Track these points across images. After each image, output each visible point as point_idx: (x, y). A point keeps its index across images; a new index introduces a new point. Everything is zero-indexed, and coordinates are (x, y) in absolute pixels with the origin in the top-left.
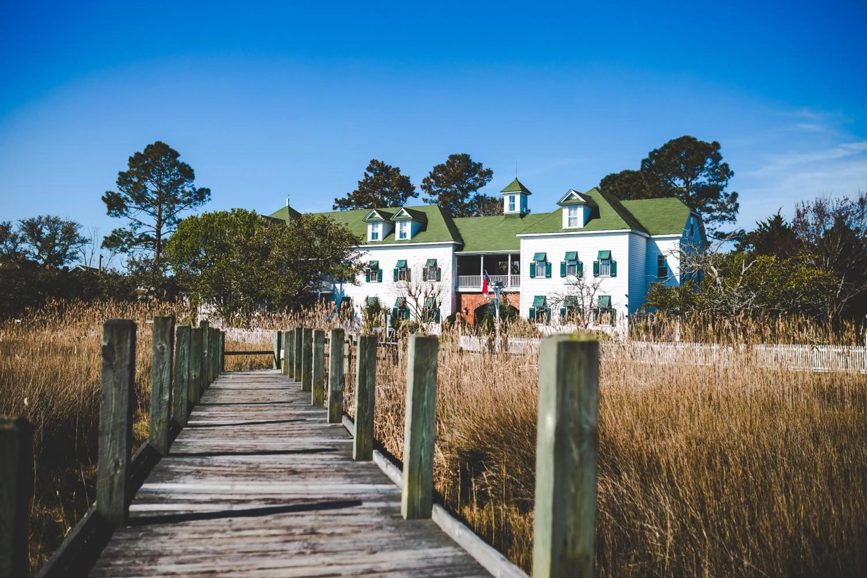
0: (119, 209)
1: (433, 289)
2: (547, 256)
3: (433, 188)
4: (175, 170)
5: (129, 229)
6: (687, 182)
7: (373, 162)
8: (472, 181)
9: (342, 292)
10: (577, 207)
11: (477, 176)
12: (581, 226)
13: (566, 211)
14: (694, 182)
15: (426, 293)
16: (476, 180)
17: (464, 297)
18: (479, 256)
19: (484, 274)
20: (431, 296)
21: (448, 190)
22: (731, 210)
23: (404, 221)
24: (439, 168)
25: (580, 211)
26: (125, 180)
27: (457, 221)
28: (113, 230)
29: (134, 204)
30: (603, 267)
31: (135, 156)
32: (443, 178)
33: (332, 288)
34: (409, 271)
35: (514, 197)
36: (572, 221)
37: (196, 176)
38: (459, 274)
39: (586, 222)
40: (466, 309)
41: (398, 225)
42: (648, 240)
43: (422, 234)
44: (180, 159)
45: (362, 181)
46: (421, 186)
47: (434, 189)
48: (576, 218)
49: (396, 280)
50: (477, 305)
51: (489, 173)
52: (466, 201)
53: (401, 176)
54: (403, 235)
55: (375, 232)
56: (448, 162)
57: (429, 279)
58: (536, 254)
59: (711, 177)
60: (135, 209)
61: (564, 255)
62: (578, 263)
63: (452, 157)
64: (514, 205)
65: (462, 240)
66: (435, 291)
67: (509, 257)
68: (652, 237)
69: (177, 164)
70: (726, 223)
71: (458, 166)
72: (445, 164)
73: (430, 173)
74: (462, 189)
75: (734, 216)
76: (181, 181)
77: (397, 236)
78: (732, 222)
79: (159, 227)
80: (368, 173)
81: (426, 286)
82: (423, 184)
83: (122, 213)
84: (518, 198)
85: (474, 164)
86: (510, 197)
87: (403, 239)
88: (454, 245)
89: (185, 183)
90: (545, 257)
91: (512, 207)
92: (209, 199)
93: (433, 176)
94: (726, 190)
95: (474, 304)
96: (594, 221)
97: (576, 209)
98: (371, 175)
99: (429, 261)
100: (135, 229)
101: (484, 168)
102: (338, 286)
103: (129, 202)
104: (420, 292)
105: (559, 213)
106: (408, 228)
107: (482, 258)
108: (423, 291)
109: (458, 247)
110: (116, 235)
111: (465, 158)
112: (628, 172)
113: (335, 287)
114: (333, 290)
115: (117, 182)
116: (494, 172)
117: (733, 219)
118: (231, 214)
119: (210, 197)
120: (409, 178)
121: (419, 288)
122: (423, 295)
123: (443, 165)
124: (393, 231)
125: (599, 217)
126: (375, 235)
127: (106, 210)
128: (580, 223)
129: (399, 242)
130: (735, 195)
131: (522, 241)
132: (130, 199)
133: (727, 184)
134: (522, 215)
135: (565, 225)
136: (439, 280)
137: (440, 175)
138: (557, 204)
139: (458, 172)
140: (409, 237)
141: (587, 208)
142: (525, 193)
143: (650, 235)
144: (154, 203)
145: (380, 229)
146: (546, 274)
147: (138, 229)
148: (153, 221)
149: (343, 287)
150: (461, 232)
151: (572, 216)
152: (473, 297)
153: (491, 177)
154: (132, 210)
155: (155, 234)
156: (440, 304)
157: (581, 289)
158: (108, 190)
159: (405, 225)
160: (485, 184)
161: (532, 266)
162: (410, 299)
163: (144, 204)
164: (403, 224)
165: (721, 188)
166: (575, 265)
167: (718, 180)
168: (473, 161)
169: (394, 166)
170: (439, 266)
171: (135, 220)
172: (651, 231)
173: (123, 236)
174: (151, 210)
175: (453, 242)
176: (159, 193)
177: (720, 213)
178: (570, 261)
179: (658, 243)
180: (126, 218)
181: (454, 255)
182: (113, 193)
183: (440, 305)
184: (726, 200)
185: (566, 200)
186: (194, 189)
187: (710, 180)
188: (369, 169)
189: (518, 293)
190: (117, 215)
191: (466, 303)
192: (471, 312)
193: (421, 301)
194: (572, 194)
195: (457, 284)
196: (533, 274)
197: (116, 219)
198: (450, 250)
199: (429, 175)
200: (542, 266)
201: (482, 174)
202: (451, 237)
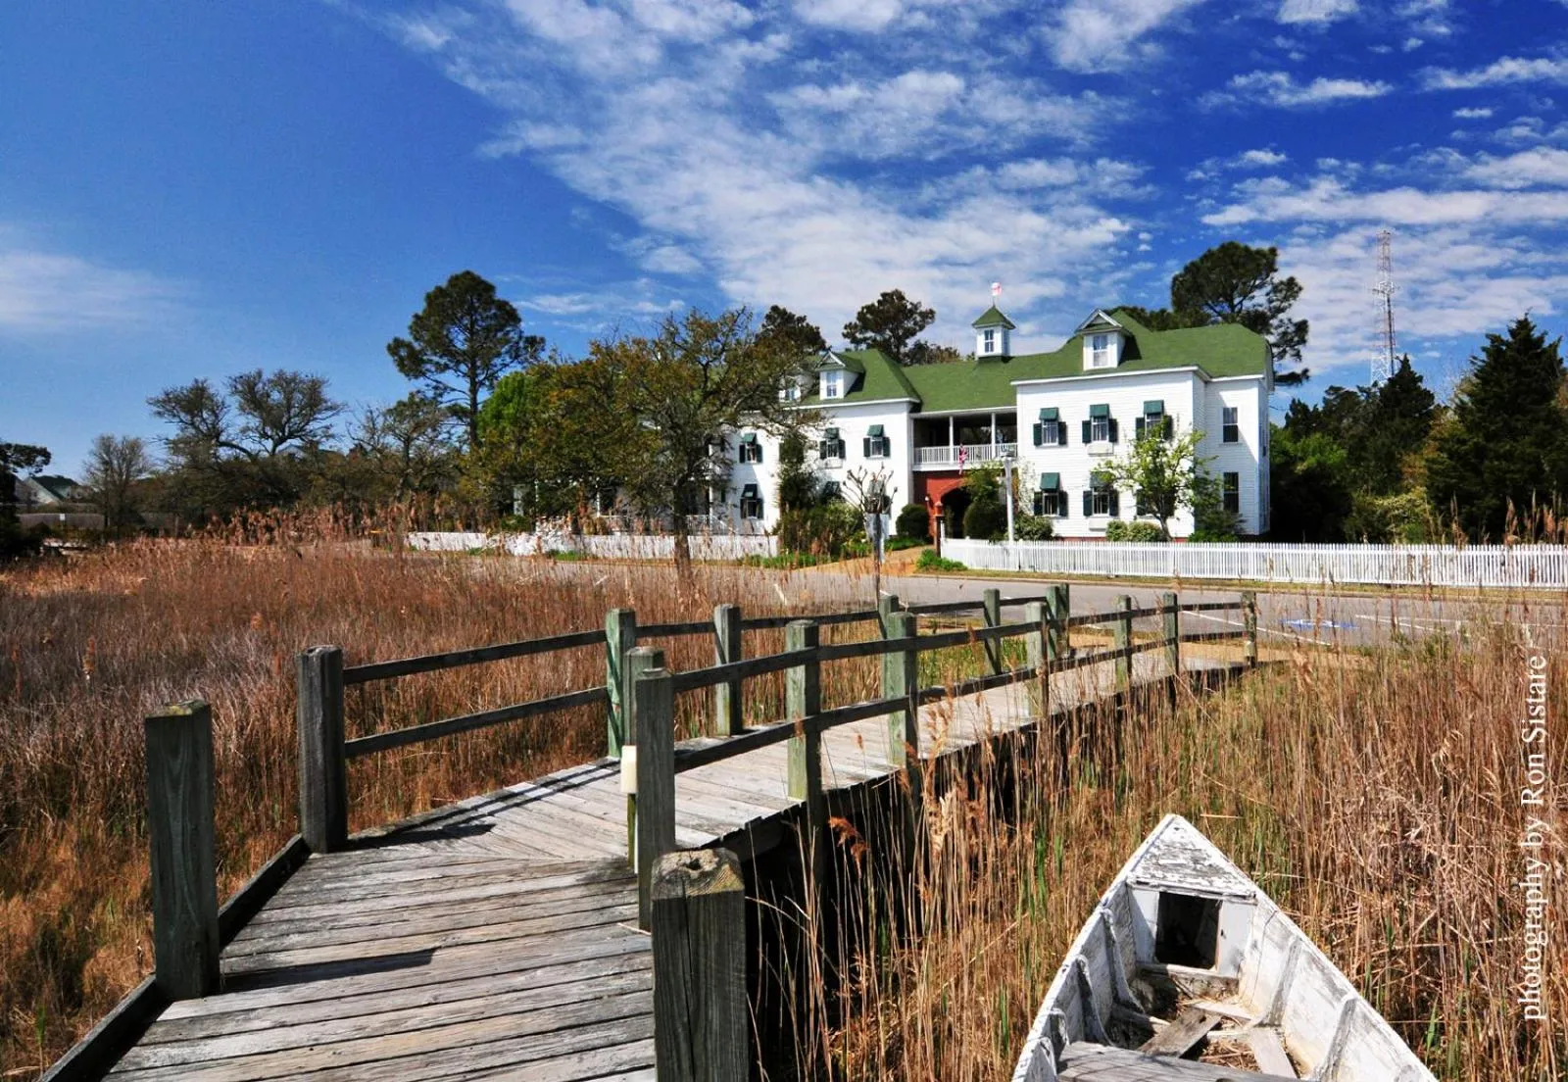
1: (882, 468)
2: (1060, 412)
3: (858, 335)
4: (493, 311)
5: (430, 395)
8: (908, 324)
10: (1106, 340)
11: (915, 318)
12: (1115, 365)
13: (1088, 343)
15: (873, 475)
16: (914, 323)
17: (928, 480)
18: (946, 419)
19: (956, 443)
20: (880, 480)
21: (879, 337)
22: (1297, 343)
23: (831, 370)
24: (869, 309)
25: (1112, 342)
26: (423, 326)
27: (906, 371)
30: (1149, 427)
31: (434, 292)
32: (873, 320)
34: (842, 443)
35: (991, 333)
36: (1099, 358)
38: (917, 446)
39: (1124, 360)
40: (929, 496)
41: (823, 378)
42: (1207, 385)
43: (860, 390)
44: (497, 295)
46: (841, 334)
47: (860, 336)
48: (1106, 356)
51: (931, 315)
52: (904, 351)
54: (831, 391)
57: (874, 454)
58: (1042, 410)
61: (1089, 409)
62: (1110, 422)
64: (991, 344)
65: (917, 397)
66: (886, 471)
67: (993, 419)
68: (1214, 380)
69: (493, 301)
70: (1289, 360)
72: (876, 304)
73: (856, 315)
74: (897, 336)
75: (1299, 351)
76: (501, 326)
77: (823, 394)
78: (1296, 358)
81: (872, 464)
82: (843, 332)
83: (418, 372)
84: (997, 334)
85: (910, 303)
86: (985, 335)
87: (834, 398)
88: (909, 403)
89: (508, 328)
90: (1058, 415)
91: (989, 347)
92: (544, 351)
93: (860, 319)
95: (942, 491)
99: (872, 429)
101: (925, 308)
103: (427, 355)
106: (840, 385)
107: (951, 421)
109: (915, 408)
111: (898, 297)
115: (410, 328)
117: (1297, 353)
123: (873, 306)
124: (816, 386)
128: (1113, 362)
129: (830, 402)
130: (1304, 323)
131: (1018, 392)
132: (430, 351)
133: (1291, 306)
134: (1005, 358)
135: (1088, 363)
136: (888, 456)
137: (870, 317)
138: (1073, 332)
139: (892, 312)
140: (840, 394)
141: (1122, 339)
142: (1008, 326)
143: (1211, 377)
144: (465, 358)
146: (1060, 440)
147: (445, 397)
150: (915, 386)
151: (1098, 350)
152: (941, 479)
153: (933, 319)
155: (469, 402)
156: (894, 490)
158: (394, 336)
159: (835, 377)
160: (925, 329)
161: (1037, 429)
162: (850, 485)
164: (832, 375)
166: (1105, 425)
167: (1280, 301)
168: (908, 299)
169: (799, 314)
170: (886, 435)
171: (439, 383)
172: (1211, 371)
174: (464, 369)
175: (907, 400)
176: (470, 342)
178: (1096, 418)
179: (1222, 390)
180: (425, 379)
181: (910, 418)
182: (402, 342)
185: (1089, 326)
186: (522, 337)
187: (1269, 301)
189: (1016, 471)
190: (411, 375)
191: (930, 488)
192: (938, 501)
193: (866, 486)
194: (1096, 316)
195: (917, 459)
196: (1038, 442)
198: (904, 411)
199: (854, 319)
200: (1053, 429)
201: (922, 314)
202: (903, 392)
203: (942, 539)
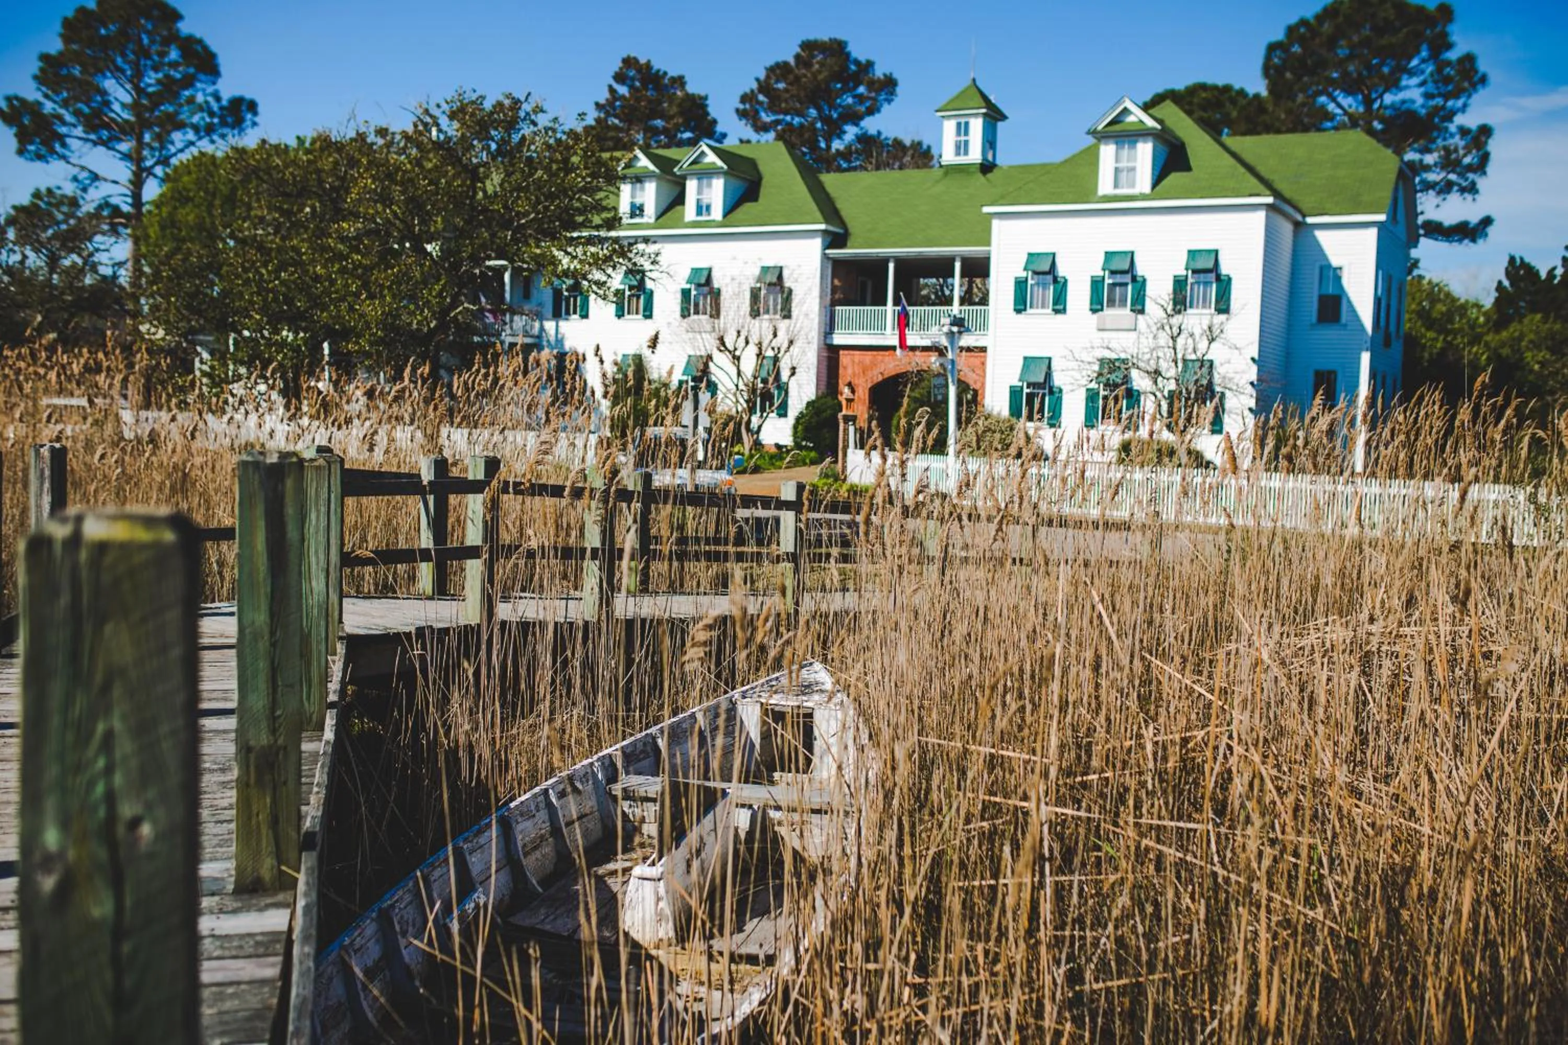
0: (44, 143)
1: (775, 335)
2: (1057, 260)
3: (763, 115)
4: (174, 55)
5: (69, 189)
6: (1368, 102)
7: (628, 62)
8: (850, 100)
9: (560, 341)
10: (1136, 142)
11: (862, 89)
12: (1147, 189)
13: (1107, 151)
14: (1388, 98)
15: (760, 345)
16: (860, 99)
17: (845, 358)
18: (884, 262)
19: (897, 302)
20: (770, 353)
21: (797, 120)
22: (1470, 168)
23: (706, 174)
24: (779, 70)
25: (1145, 151)
26: (57, 74)
27: (829, 180)
28: (32, 190)
29: (79, 131)
30: (1194, 290)
31: (75, 18)
32: (786, 90)
33: (536, 331)
34: (716, 295)
35: (967, 124)
36: (1123, 176)
37: (223, 69)
38: (834, 303)
39: (1158, 179)
40: (850, 385)
41: (691, 186)
42: (1299, 226)
43: (748, 207)
44: (185, 28)
45: (602, 101)
46: (737, 110)
47: (766, 118)
48: (1133, 169)
49: (685, 314)
50: (876, 377)
51: (889, 85)
52: (837, 145)
53: (687, 94)
54: (701, 209)
55: (638, 201)
56: (797, 57)
57: (767, 312)
58: (1030, 255)
59: (1430, 87)
60: (79, 143)
61: (1102, 258)
62: (1134, 279)
63: (809, 46)
64: (966, 143)
65: (842, 223)
66: (782, 340)
67: (958, 266)
68: (1310, 220)
69: (174, 38)
70: (1454, 197)
71: (822, 64)
72: (792, 61)
73: (757, 80)
74: (826, 120)
75: (1473, 184)
76: (188, 82)
77: (689, 211)
78: (1469, 197)
79: (137, 183)
80: (616, 86)
81: (761, 328)
82: (741, 107)
83: (52, 152)
84: (977, 126)
85: (857, 62)
86: (959, 124)
87: (704, 218)
88: (825, 232)
89: (199, 85)
90: (1053, 264)
91: (962, 148)
92: (255, 124)
93: (764, 87)
94: (1459, 120)
95: (870, 374)
96: (1174, 178)
97: (1133, 145)
98: (623, 90)
99: (765, 270)
100: (85, 190)
101: (879, 72)
102: (550, 326)
103: (64, 123)
104: (747, 342)
105: (1090, 158)
106: (716, 190)
107: (891, 266)
108: (754, 339)
109: (836, 240)
110: (43, 205)
111: (837, 49)
112: (1203, 87)
113: (542, 329)
114: (539, 337)
115: (35, 77)
116: (900, 82)
117: (1472, 189)
118: (296, 150)
119: (257, 119)
120: (706, 98)
121: (743, 334)
122: (752, 350)
123: (786, 64)
124: (679, 200)
125: (1188, 168)
126: (636, 210)
127: (14, 143)
128: (1143, 181)
129: (695, 224)
130: (1486, 131)
131: (996, 223)
132: (69, 118)
133: (1465, 106)
134: (987, 167)
135: (1105, 186)
136: (788, 316)
137: (781, 86)
138: (1088, 133)
139: (820, 77)
140: (717, 213)
141: (1161, 147)
142: (994, 116)
143: (1304, 216)
144: (126, 130)
145: (649, 195)
146: (1055, 303)
147: (91, 191)
148: (123, 172)
149: (561, 330)
150: (839, 205)
151: (1123, 164)
152: (868, 356)
153: (893, 93)
154: (74, 143)
155: (129, 200)
156: (793, 371)
157: (1174, 339)
158: (11, 92)
159: (710, 185)
160: (879, 111)
161: (1020, 285)
162: (721, 360)
163: (105, 134)
164: (705, 181)
165: (1450, 116)
166: (1126, 284)
167: (1447, 97)
168: (855, 54)
169: (673, 72)
170: (788, 283)
171: (83, 168)
172: (1304, 207)
173: (57, 206)
174: (124, 147)
175: (823, 227)
176: (135, 107)
177: (1443, 175)
178: (1113, 273)
179: (1320, 235)
180: (62, 163)
181: (825, 257)
182: (23, 101)
183: (793, 374)
184: (1462, 143)
185: (1111, 123)
186: (218, 98)
187: (1428, 96)
188: (620, 77)
189: (983, 350)
190: (39, 157)
191: (850, 371)
192: (863, 393)
193: (749, 364)
194: (1125, 109)
195: (830, 327)
196: (1021, 305)
197: (39, 165)
198: (815, 245)
199: (755, 86)
200: (1045, 286)
201: (873, 85)
202: (818, 215)
203: (850, 451)
